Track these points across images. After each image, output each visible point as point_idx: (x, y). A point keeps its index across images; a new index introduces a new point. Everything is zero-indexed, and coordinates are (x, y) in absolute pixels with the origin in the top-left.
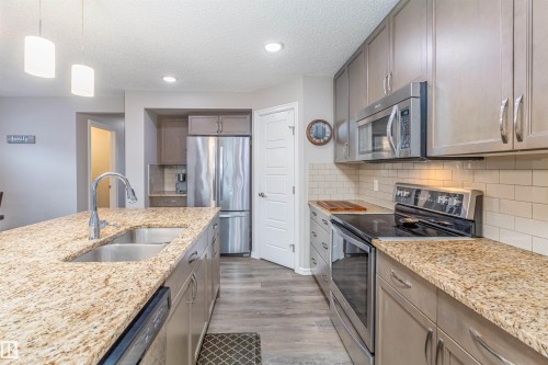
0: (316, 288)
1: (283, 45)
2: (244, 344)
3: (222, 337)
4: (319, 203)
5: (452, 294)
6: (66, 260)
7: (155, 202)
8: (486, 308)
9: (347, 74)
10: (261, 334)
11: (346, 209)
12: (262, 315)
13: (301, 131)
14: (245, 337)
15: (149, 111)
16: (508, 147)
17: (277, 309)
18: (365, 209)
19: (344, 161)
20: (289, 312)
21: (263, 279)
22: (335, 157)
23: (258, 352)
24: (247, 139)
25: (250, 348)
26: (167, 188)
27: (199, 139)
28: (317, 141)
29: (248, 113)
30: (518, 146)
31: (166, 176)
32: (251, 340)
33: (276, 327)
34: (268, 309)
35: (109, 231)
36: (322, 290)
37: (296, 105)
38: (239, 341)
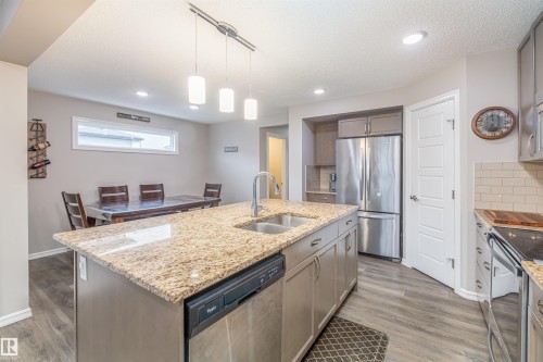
1: (425, 34)
2: (370, 338)
3: (350, 324)
6: (236, 226)
7: (311, 197)
10: (391, 338)
12: (398, 322)
14: (372, 333)
15: (307, 121)
17: (416, 321)
19: (530, 159)
20: (432, 330)
21: (408, 288)
22: (520, 154)
23: (381, 350)
24: (397, 139)
25: (375, 343)
26: (322, 187)
27: (350, 141)
28: (490, 134)
29: (400, 109)
31: (321, 176)
32: (377, 338)
33: (409, 337)
34: (407, 318)
35: (264, 213)
37: (456, 94)
38: (365, 333)
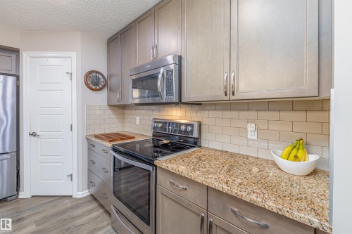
0: (95, 204)
4: (96, 136)
5: (221, 189)
8: (244, 194)
9: (120, 39)
11: (121, 139)
13: (78, 78)
16: (227, 98)
18: (134, 138)
22: (108, 101)
28: (94, 87)
29: (15, 51)
30: (233, 98)
36: (101, 206)
37: (73, 56)
